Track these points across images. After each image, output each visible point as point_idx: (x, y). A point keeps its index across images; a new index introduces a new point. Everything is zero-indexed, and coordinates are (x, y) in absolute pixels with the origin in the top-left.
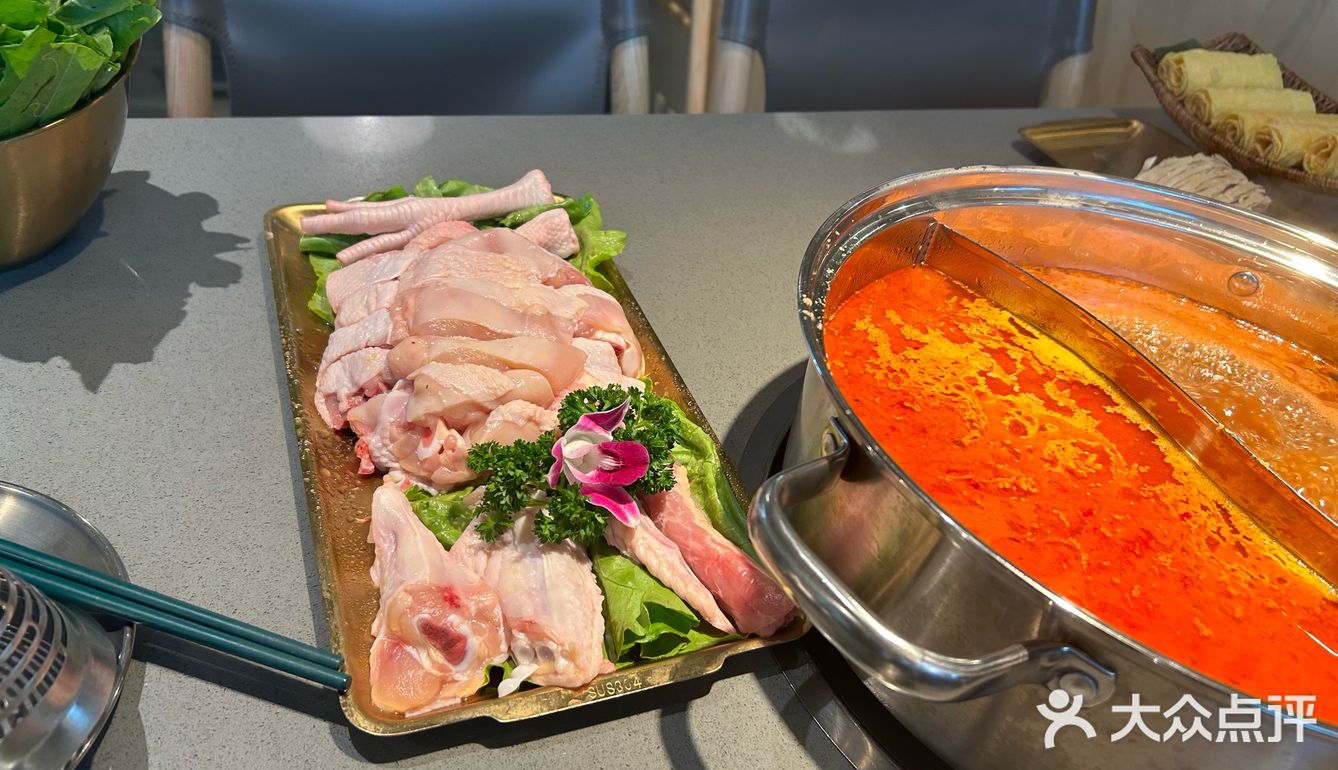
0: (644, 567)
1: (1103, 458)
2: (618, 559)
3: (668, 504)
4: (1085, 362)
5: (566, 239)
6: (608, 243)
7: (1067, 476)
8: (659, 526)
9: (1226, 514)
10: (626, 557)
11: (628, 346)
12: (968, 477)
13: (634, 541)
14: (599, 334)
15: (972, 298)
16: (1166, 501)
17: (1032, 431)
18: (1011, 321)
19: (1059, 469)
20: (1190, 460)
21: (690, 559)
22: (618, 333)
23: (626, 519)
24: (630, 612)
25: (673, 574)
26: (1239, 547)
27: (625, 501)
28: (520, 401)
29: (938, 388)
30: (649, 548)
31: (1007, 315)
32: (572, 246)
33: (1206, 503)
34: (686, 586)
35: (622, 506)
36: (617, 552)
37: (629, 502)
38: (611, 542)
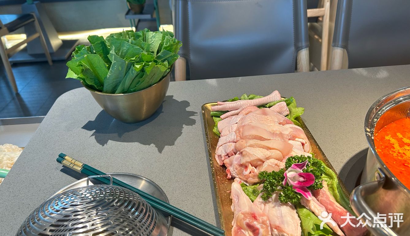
0: (313, 213)
2: (304, 210)
3: (321, 193)
5: (285, 111)
6: (299, 111)
8: (318, 200)
10: (307, 209)
11: (306, 143)
13: (310, 204)
14: (297, 139)
21: (329, 211)
22: (303, 139)
23: (307, 197)
24: (309, 226)
27: (306, 191)
28: (273, 159)
30: (315, 207)
32: (287, 112)
35: (306, 193)
36: (305, 207)
37: (308, 192)
38: (302, 204)
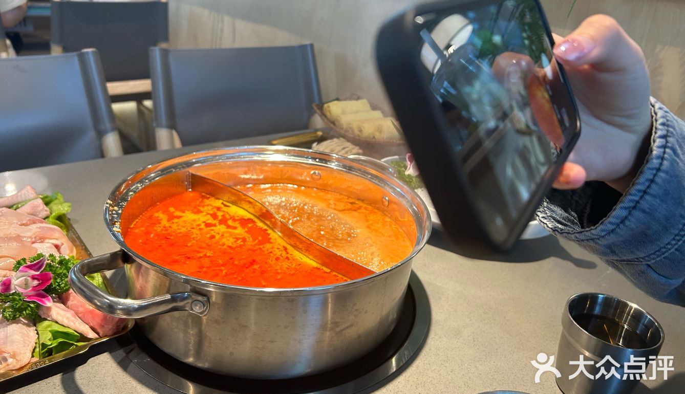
0: (57, 322)
1: (244, 240)
2: (46, 323)
4: (247, 211)
6: (62, 207)
7: (228, 248)
9: (286, 249)
10: (49, 320)
12: (186, 256)
14: (47, 241)
15: (208, 198)
16: (264, 249)
17: (217, 237)
18: (222, 203)
19: (225, 247)
20: (278, 235)
21: (80, 315)
23: (45, 303)
24: (47, 338)
25: (68, 321)
26: (287, 258)
27: (44, 297)
29: (183, 230)
31: (221, 201)
33: (279, 247)
34: (74, 324)
35: (43, 299)
36: (46, 319)
37: (47, 297)
38: (43, 317)
